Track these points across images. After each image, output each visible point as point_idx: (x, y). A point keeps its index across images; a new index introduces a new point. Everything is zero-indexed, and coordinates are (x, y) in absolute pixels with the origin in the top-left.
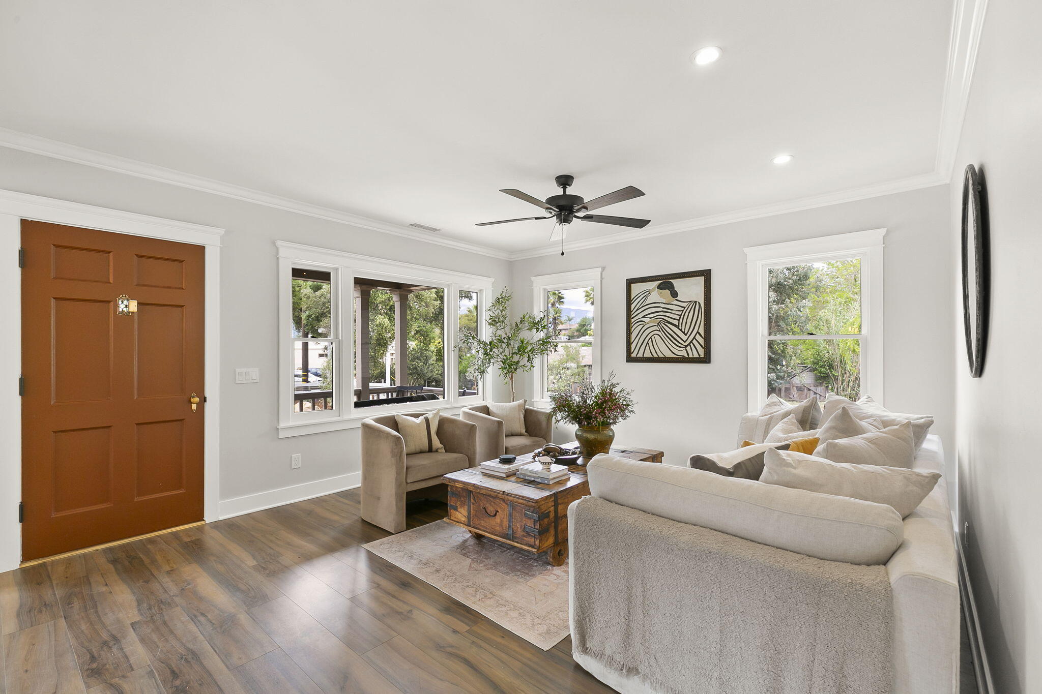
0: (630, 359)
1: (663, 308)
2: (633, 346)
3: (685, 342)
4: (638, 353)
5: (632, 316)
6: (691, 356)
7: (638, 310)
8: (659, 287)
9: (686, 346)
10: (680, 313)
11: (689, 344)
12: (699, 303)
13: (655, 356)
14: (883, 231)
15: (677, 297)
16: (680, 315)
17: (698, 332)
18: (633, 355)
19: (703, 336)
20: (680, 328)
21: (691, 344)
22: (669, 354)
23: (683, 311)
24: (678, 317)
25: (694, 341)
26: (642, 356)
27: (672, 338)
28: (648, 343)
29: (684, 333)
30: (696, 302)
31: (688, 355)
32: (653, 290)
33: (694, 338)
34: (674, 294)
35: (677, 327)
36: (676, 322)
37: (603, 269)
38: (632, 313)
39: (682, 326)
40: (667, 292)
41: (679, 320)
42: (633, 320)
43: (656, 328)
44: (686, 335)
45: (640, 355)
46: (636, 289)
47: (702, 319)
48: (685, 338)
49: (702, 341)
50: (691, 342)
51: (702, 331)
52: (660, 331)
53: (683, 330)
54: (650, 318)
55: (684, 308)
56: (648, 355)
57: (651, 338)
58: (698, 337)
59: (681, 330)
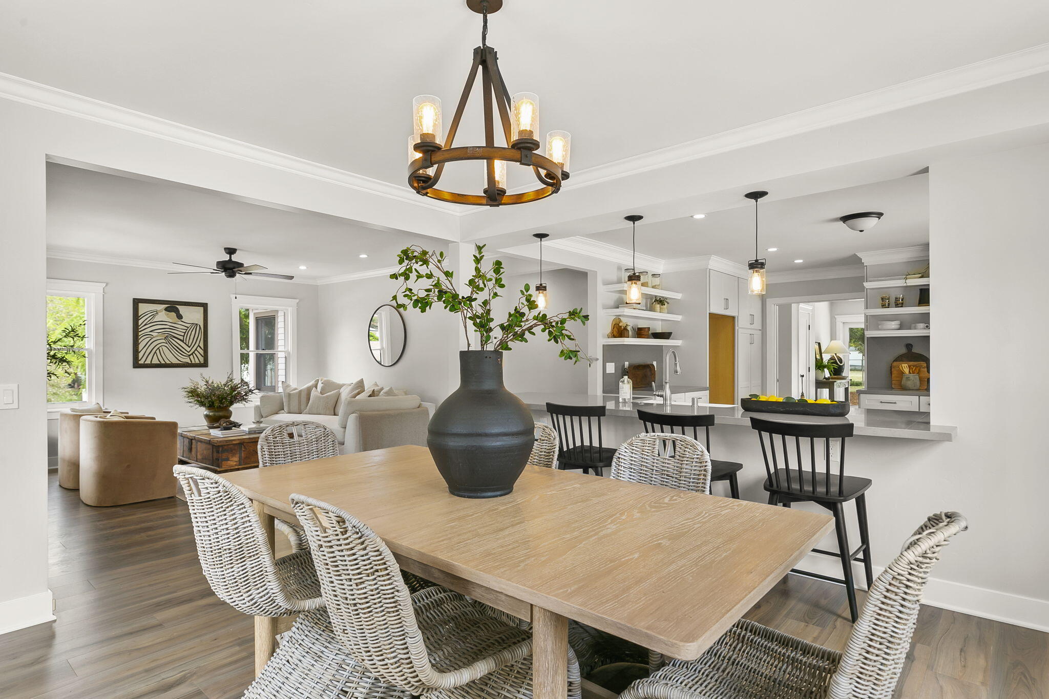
0: (137, 365)
1: (170, 326)
2: (141, 355)
3: (189, 352)
4: (146, 360)
5: (140, 330)
6: (193, 362)
7: (145, 325)
8: (166, 309)
9: (190, 355)
10: (184, 331)
11: (192, 354)
12: (200, 326)
13: (163, 362)
14: (298, 300)
15: (182, 319)
16: (185, 333)
17: (199, 346)
18: (140, 362)
19: (203, 348)
20: (185, 342)
21: (194, 354)
22: (175, 361)
23: (187, 330)
24: (183, 334)
25: (196, 352)
26: (150, 363)
27: (178, 349)
28: (155, 352)
29: (188, 346)
30: (197, 324)
31: (191, 361)
32: (161, 311)
33: (196, 349)
34: (180, 317)
35: (182, 341)
36: (181, 338)
37: (106, 285)
38: (140, 327)
39: (186, 341)
40: (174, 314)
41: (184, 336)
42: (140, 333)
43: (164, 341)
44: (189, 347)
45: (148, 362)
46: (143, 308)
47: (202, 336)
48: (189, 349)
49: (202, 352)
50: (194, 352)
51: (202, 345)
52: (167, 343)
53: (187, 344)
54: (158, 333)
55: (188, 327)
56: (155, 361)
57: (158, 348)
58: (199, 348)
59: (185, 344)
